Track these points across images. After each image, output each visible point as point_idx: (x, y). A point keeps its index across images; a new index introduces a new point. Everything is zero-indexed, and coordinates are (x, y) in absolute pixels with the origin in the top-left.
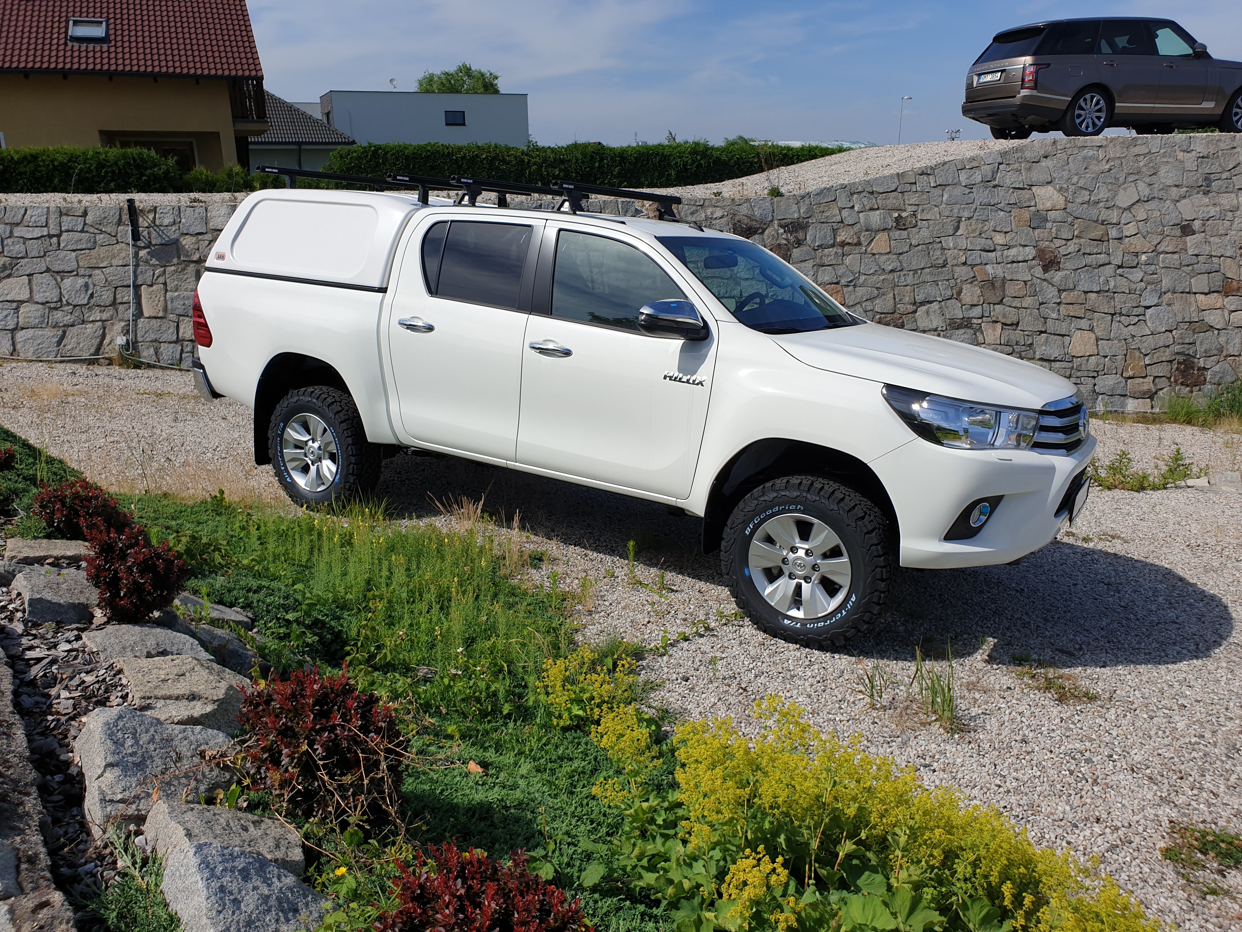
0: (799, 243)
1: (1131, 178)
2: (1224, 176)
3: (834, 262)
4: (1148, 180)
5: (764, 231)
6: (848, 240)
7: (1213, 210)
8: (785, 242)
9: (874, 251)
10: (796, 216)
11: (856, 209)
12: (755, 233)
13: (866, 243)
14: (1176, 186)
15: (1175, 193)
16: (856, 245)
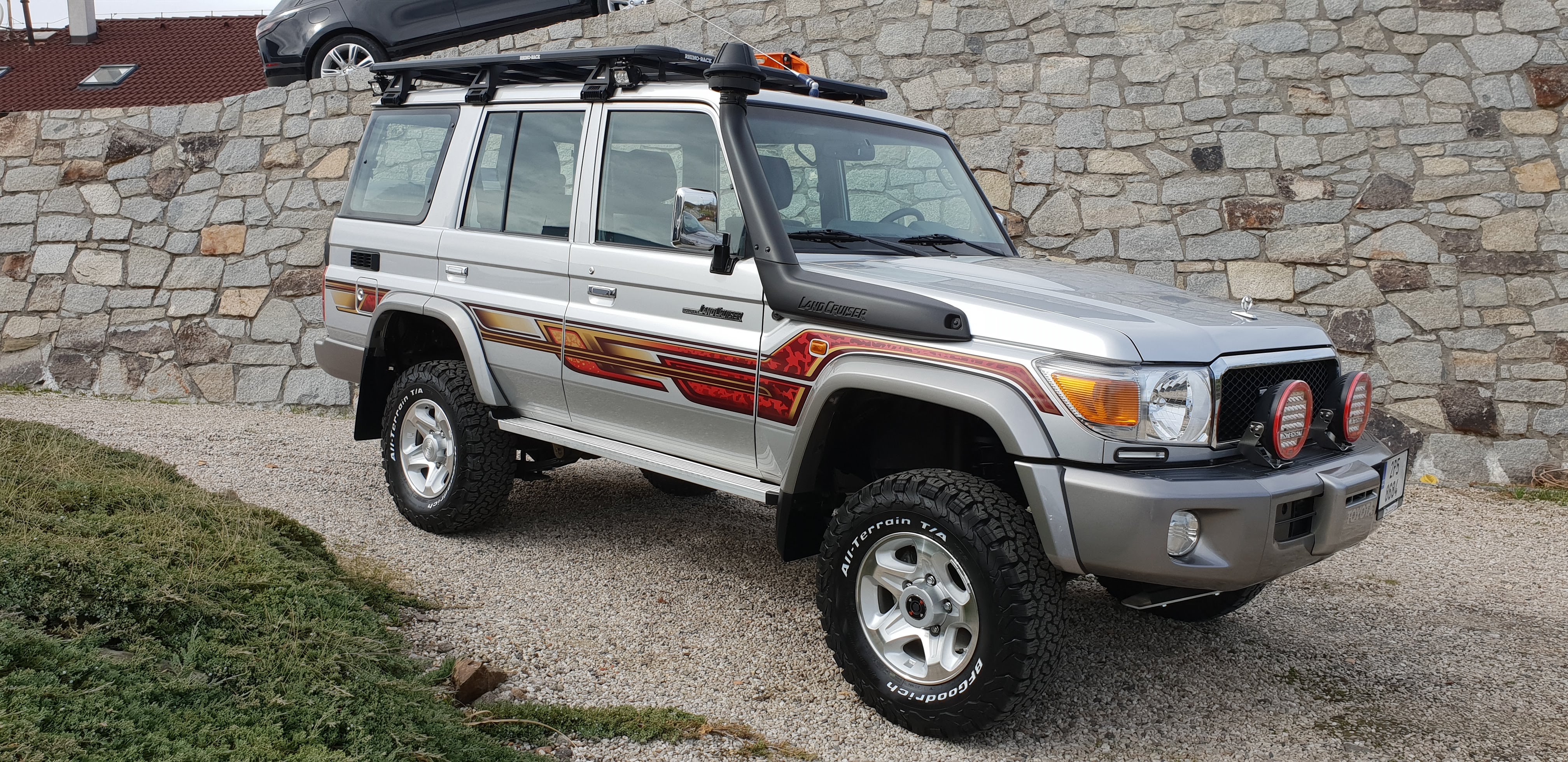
0: (202, 166)
1: (815, 48)
2: (1012, 35)
3: (247, 193)
4: (850, 49)
5: (154, 150)
6: (278, 161)
7: (975, 93)
8: (181, 165)
9: (317, 176)
10: (212, 127)
11: (311, 115)
12: (139, 153)
13: (310, 163)
14: (909, 56)
15: (901, 67)
16: (291, 166)
